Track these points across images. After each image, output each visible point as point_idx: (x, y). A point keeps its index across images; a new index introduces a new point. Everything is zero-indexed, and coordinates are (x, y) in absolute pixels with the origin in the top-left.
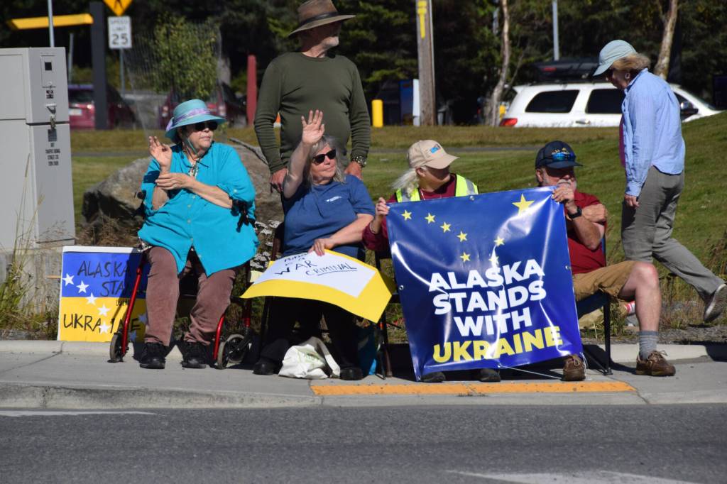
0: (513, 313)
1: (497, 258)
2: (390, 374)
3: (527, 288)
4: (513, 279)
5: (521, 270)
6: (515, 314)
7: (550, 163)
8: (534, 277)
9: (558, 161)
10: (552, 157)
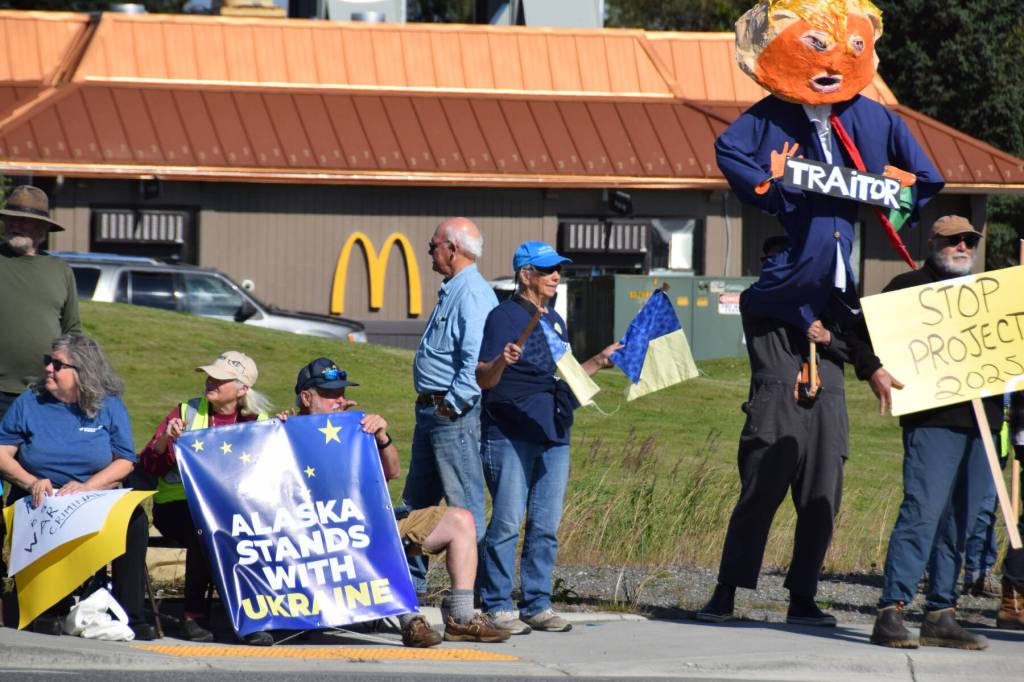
0: (331, 560)
1: (309, 491)
2: (162, 634)
3: (347, 532)
4: (329, 519)
5: (337, 510)
6: (334, 561)
7: (322, 383)
8: (353, 521)
9: (330, 380)
10: (323, 377)
